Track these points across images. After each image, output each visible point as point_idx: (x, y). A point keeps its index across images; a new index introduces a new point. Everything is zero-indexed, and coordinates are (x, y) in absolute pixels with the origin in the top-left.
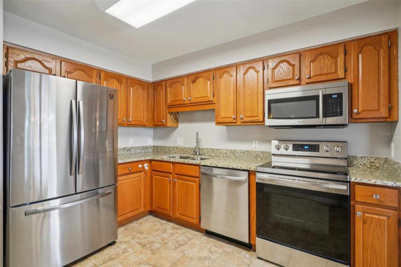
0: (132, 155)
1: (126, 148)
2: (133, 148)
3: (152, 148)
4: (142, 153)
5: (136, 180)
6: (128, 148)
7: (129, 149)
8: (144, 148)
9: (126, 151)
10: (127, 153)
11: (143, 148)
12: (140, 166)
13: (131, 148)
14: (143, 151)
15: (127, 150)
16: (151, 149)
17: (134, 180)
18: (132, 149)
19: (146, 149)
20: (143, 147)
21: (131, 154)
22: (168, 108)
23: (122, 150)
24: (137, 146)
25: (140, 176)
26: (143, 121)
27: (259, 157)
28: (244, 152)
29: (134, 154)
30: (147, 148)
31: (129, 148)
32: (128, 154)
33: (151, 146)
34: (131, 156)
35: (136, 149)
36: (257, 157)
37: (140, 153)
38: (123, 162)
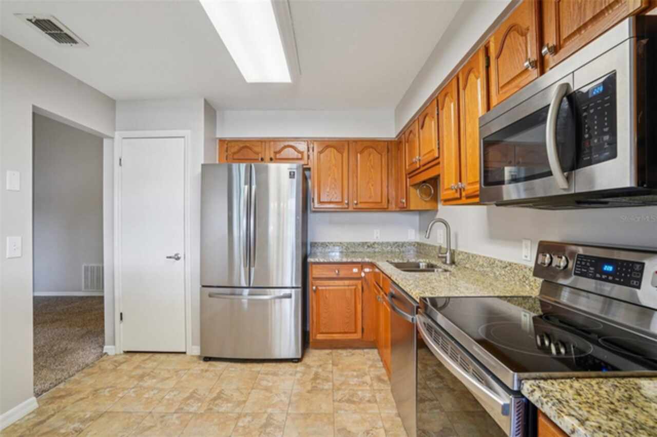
0: (377, 254)
1: (366, 243)
2: (378, 244)
3: (414, 245)
4: (395, 252)
5: (348, 289)
6: (369, 243)
7: (371, 245)
8: (398, 246)
9: (366, 247)
10: (368, 250)
11: (396, 245)
12: (355, 270)
13: (374, 243)
14: (397, 250)
15: (368, 247)
16: (412, 247)
17: (345, 290)
18: (376, 246)
19: (402, 247)
20: (396, 243)
21: (375, 252)
22: (410, 178)
23: (359, 245)
24: (385, 240)
25: (356, 285)
26: (381, 202)
27: (527, 282)
28: (506, 267)
29: (380, 254)
30: (405, 245)
31: (372, 243)
32: (369, 252)
33: (412, 243)
34: (375, 256)
35: (384, 245)
36: (524, 282)
37: (392, 252)
38: (326, 261)
